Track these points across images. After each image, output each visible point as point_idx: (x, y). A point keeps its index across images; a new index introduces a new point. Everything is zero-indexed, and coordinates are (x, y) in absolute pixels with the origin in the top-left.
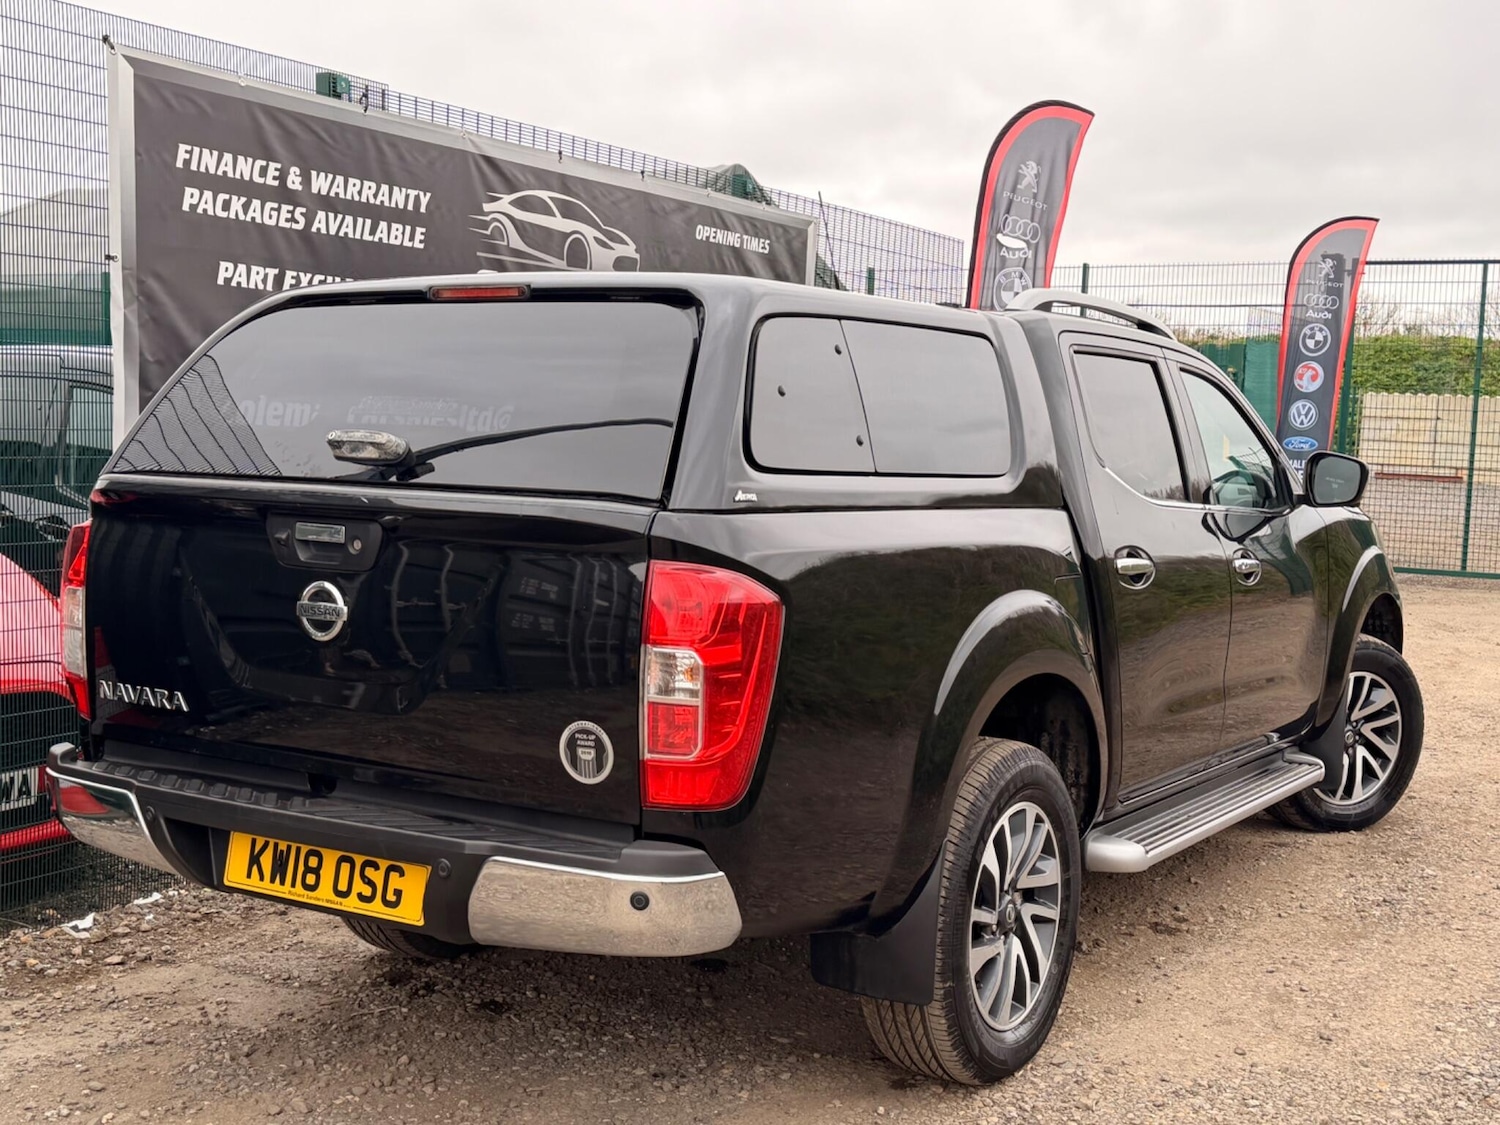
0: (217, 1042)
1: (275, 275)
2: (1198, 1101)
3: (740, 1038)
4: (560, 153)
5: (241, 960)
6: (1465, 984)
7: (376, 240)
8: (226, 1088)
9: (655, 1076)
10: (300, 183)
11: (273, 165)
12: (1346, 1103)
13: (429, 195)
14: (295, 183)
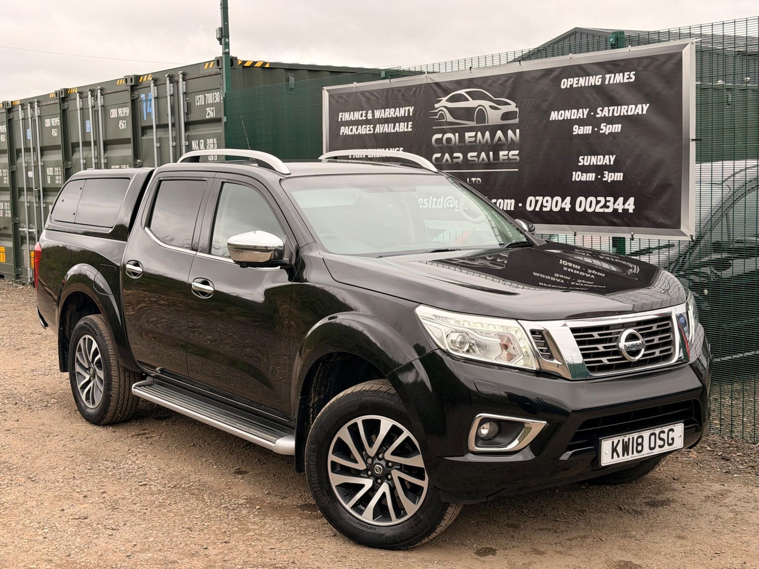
4: (471, 68)
11: (364, 112)
13: (413, 107)
14: (370, 116)
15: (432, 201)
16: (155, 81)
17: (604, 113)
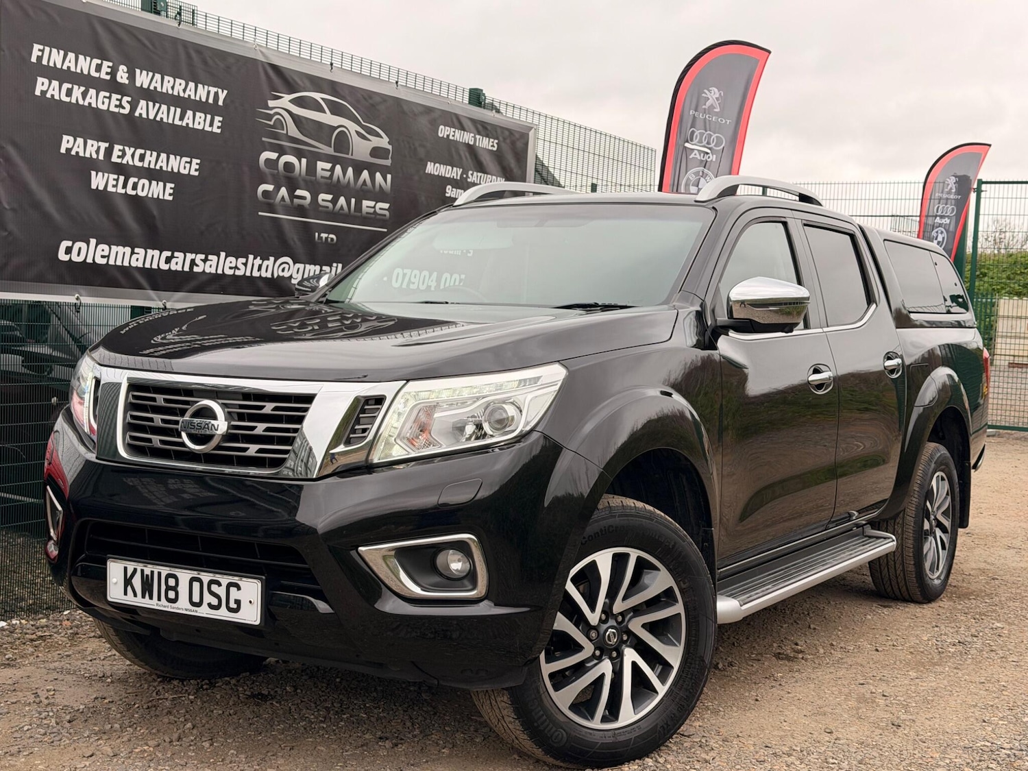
0: (46, 713)
1: (106, 148)
2: (790, 760)
3: (448, 718)
4: (332, 64)
5: (68, 665)
6: (1012, 695)
7: (184, 124)
8: (51, 740)
9: (381, 738)
10: (127, 78)
11: (106, 64)
12: (904, 763)
13: (225, 92)
14: (122, 78)
15: (253, 265)
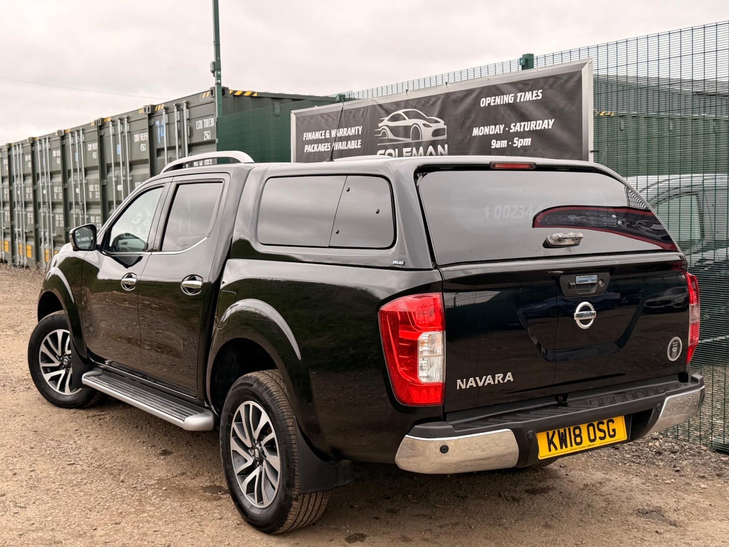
4: (407, 90)
13: (361, 127)
14: (328, 136)
16: (166, 109)
17: (516, 128)
